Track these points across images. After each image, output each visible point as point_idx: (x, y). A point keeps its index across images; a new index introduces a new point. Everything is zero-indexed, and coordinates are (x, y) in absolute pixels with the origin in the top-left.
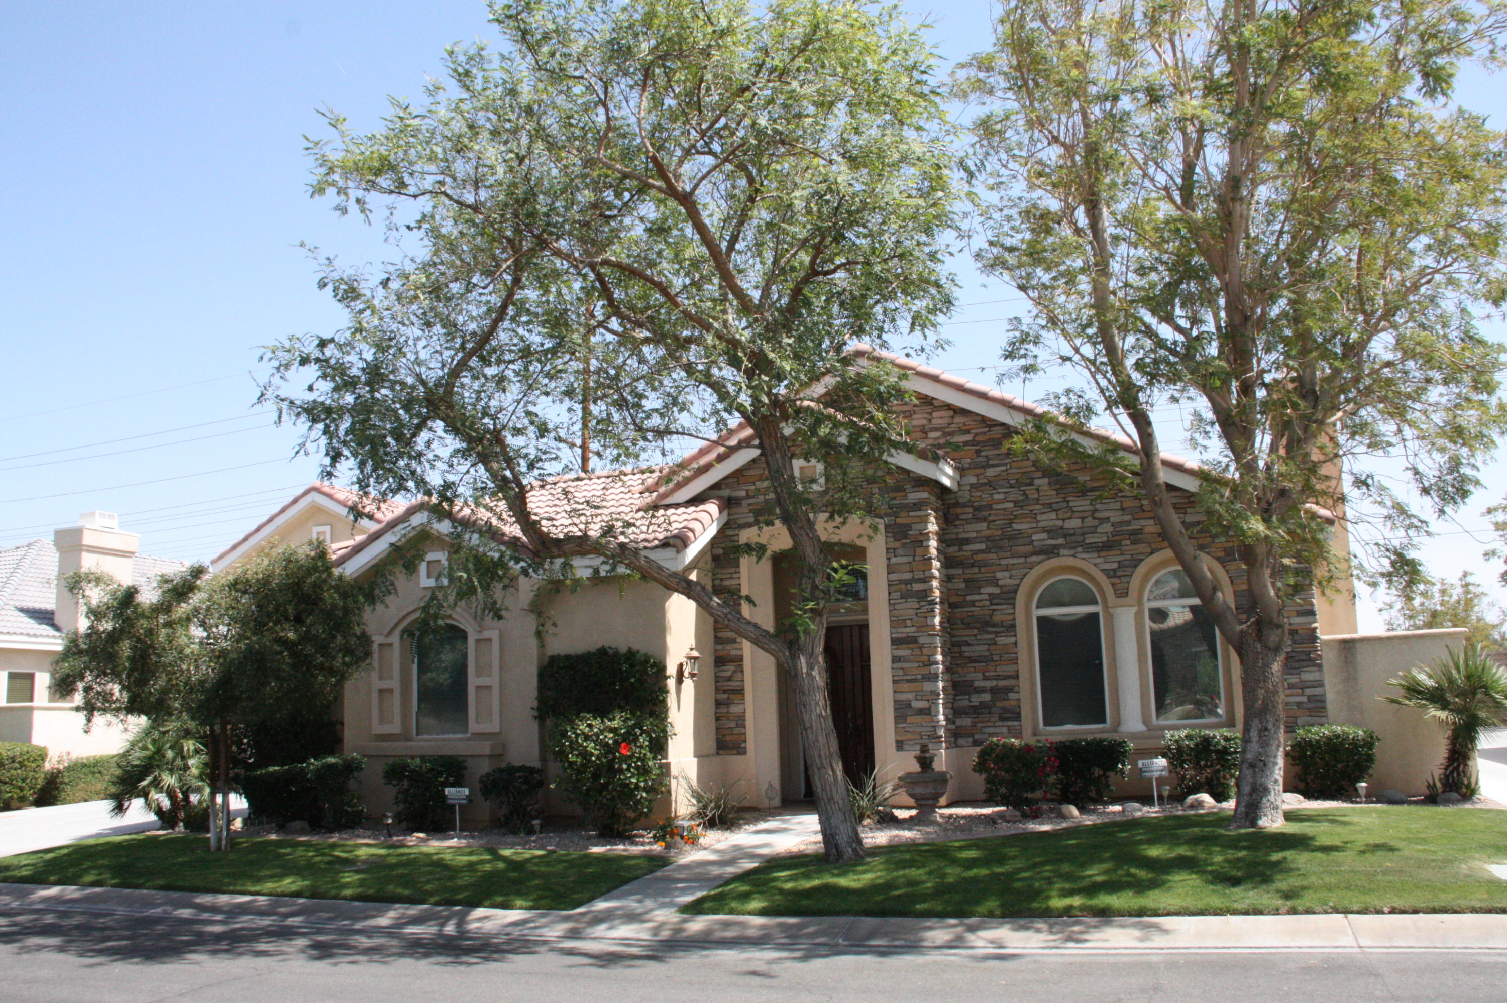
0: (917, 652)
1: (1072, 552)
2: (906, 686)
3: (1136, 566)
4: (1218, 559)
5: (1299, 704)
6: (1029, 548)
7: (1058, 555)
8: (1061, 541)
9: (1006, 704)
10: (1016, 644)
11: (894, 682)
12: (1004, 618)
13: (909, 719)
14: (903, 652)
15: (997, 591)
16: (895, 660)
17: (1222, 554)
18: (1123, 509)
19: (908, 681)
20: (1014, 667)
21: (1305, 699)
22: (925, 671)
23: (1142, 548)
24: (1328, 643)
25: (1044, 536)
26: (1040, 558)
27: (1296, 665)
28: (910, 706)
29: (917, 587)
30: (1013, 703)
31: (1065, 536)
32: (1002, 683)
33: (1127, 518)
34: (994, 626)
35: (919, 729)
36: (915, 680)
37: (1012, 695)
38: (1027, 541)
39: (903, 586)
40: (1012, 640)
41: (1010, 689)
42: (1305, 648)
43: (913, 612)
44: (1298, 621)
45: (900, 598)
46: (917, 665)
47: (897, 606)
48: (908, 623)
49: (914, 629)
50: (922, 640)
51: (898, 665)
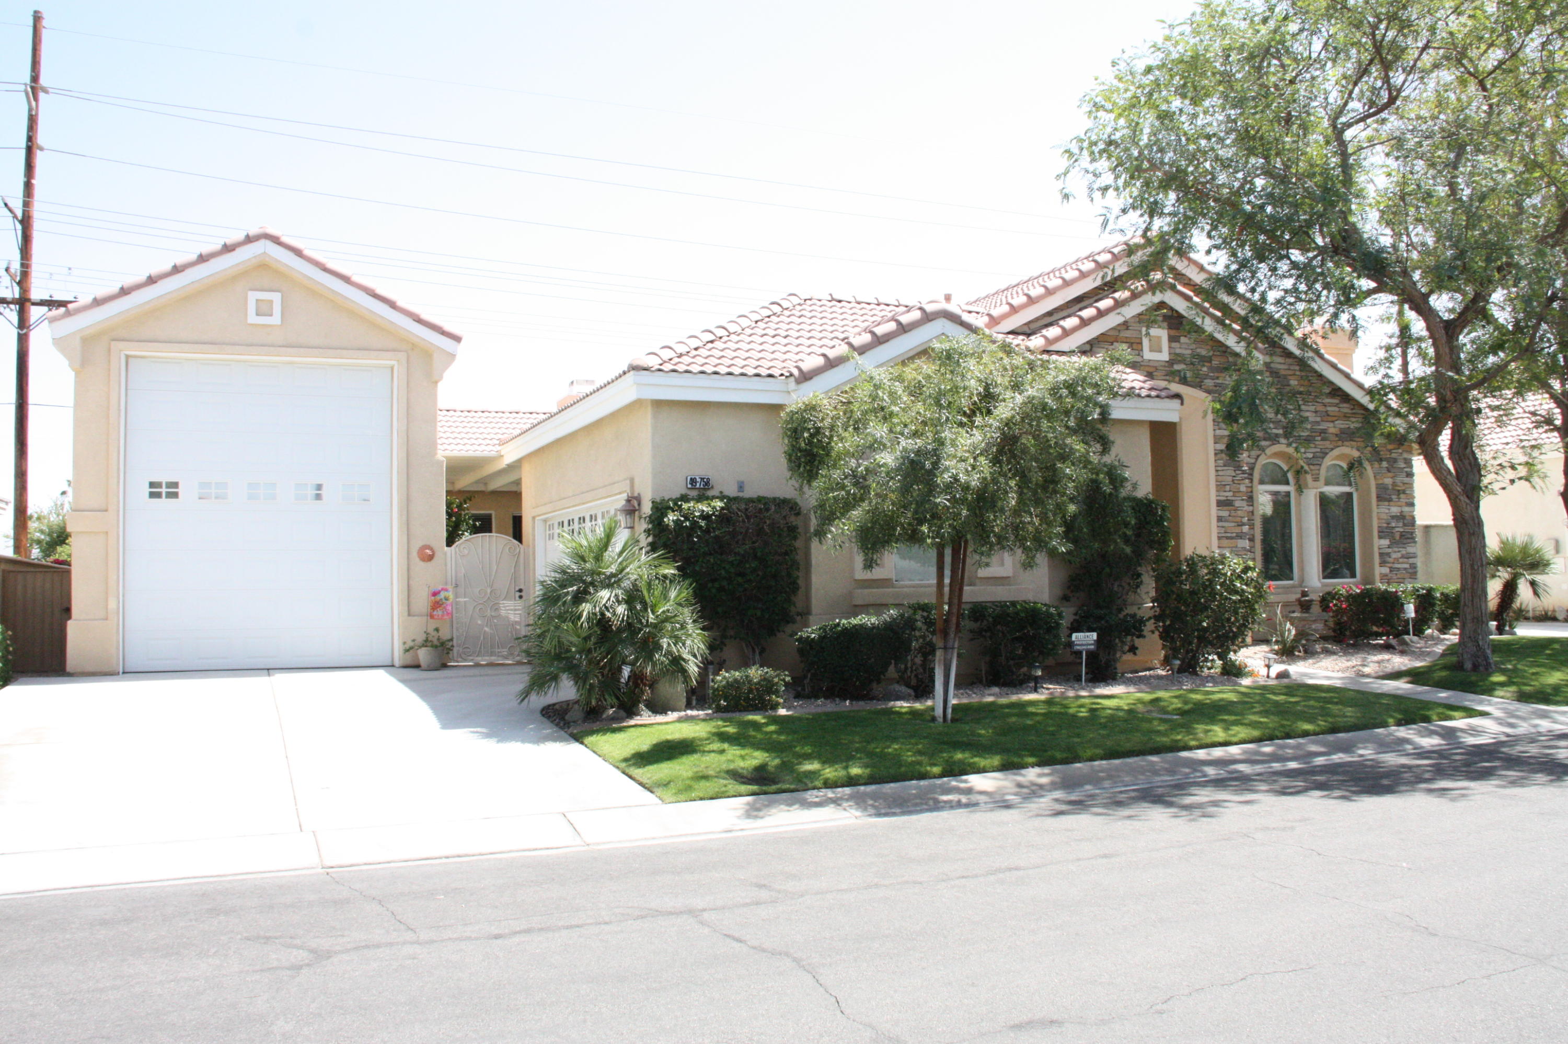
0: (1233, 513)
1: (1287, 441)
3: (1323, 458)
5: (1405, 569)
6: (1260, 434)
7: (1278, 442)
8: (1280, 431)
10: (1253, 512)
11: (1219, 538)
14: (1225, 514)
16: (1220, 519)
17: (1368, 455)
18: (1316, 412)
19: (1227, 538)
21: (1407, 566)
22: (1238, 530)
23: (1327, 444)
24: (1420, 526)
25: (1270, 425)
26: (1268, 443)
27: (1405, 541)
31: (1283, 428)
33: (1318, 419)
36: (1231, 538)
40: (1251, 509)
42: (1408, 529)
43: (1230, 479)
44: (1406, 509)
45: (1225, 466)
46: (1233, 524)
47: (1220, 473)
48: (1228, 488)
49: (1231, 494)
50: (1237, 504)
51: (1221, 524)
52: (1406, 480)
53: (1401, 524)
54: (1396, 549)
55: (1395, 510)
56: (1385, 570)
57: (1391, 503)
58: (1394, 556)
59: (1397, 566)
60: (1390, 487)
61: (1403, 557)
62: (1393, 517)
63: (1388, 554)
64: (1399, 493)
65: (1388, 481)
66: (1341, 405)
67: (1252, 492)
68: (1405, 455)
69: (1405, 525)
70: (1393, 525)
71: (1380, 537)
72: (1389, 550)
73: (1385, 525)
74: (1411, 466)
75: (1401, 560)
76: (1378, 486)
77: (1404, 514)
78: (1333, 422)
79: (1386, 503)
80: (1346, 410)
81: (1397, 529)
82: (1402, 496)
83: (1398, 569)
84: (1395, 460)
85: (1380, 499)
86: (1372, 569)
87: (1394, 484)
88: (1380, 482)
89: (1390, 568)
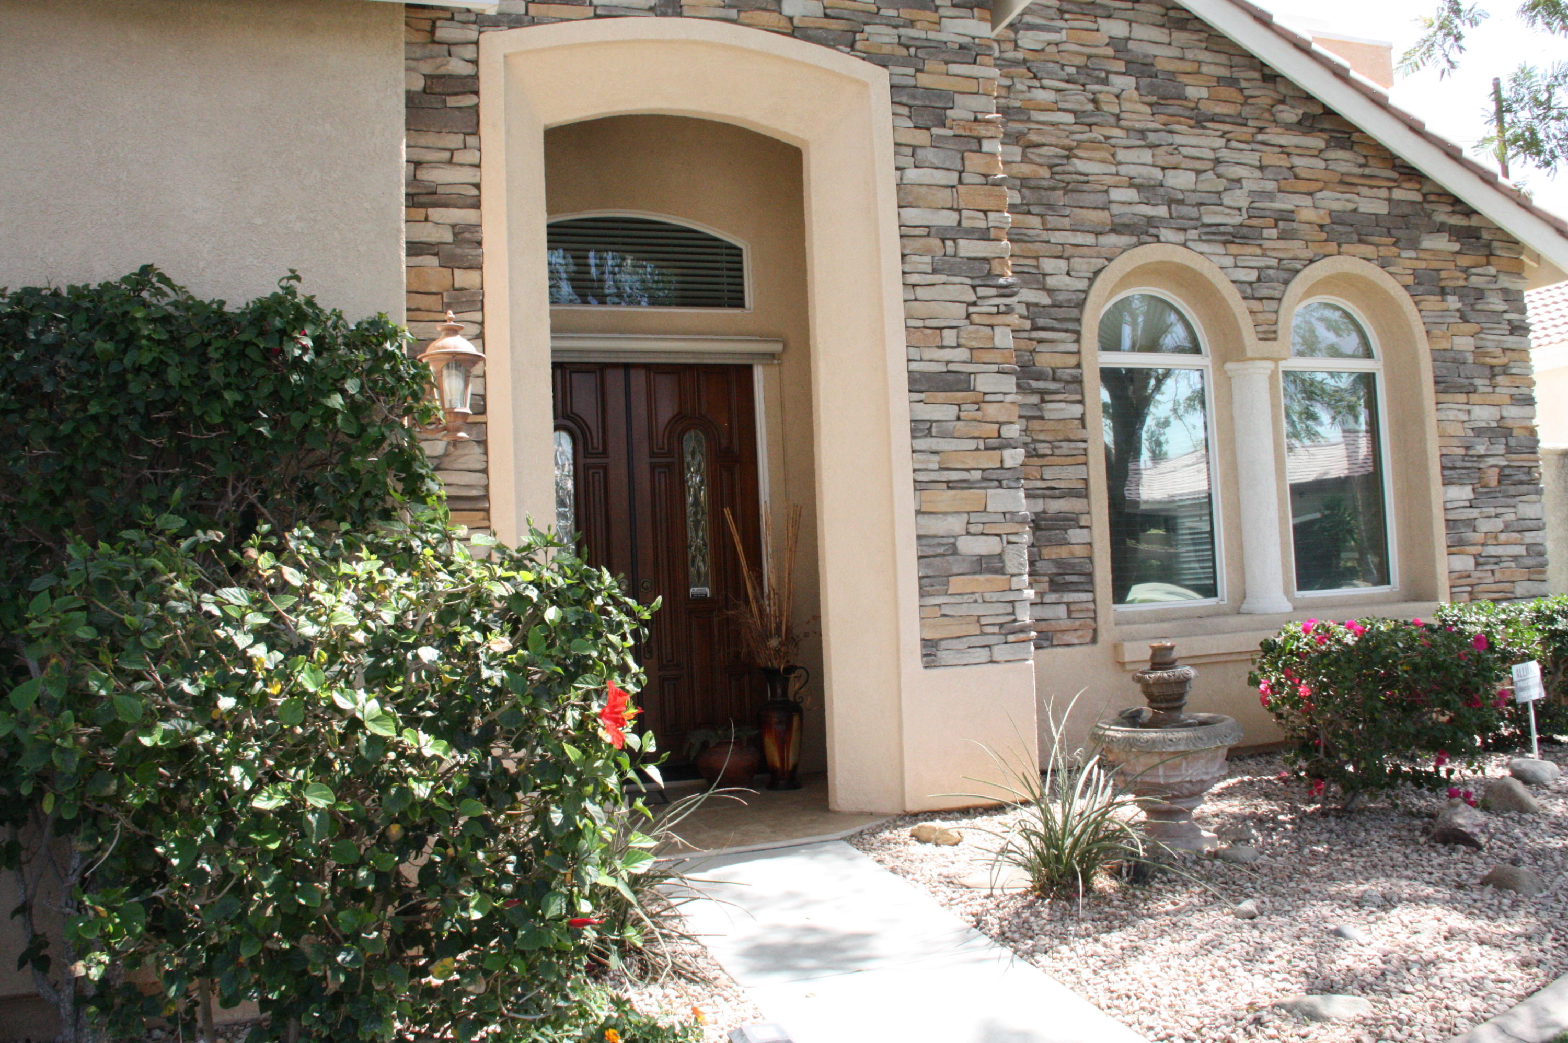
0: (969, 411)
1: (1180, 237)
2: (944, 499)
3: (1286, 283)
4: (1406, 287)
5: (1515, 558)
6: (1103, 216)
7: (1158, 239)
8: (1162, 211)
9: (1063, 552)
10: (1082, 419)
11: (919, 486)
12: (1059, 361)
13: (956, 584)
14: (940, 412)
15: (1045, 300)
16: (920, 428)
17: (1410, 280)
18: (1261, 168)
19: (950, 485)
20: (1081, 472)
21: (1520, 550)
22: (989, 460)
23: (1296, 248)
24: (1550, 452)
25: (1131, 194)
26: (1124, 240)
27: (1512, 490)
28: (954, 550)
29: (969, 248)
30: (1079, 551)
31: (1170, 202)
32: (1056, 506)
33: (1271, 186)
34: (1039, 377)
35: (979, 610)
36: (966, 485)
37: (1076, 535)
38: (1100, 199)
39: (935, 242)
40: (1077, 410)
41: (1070, 521)
42: (1519, 460)
43: (961, 310)
44: (1512, 412)
45: (935, 271)
46: (972, 444)
47: (921, 293)
48: (950, 337)
49: (962, 354)
50: (983, 383)
51: (923, 444)
52: (1512, 341)
53: (1501, 449)
54: (1492, 511)
55: (1484, 415)
56: (1464, 563)
57: (1474, 398)
58: (1485, 526)
59: (1491, 550)
60: (1470, 359)
61: (1507, 528)
62: (1479, 432)
63: (1471, 524)
64: (1492, 372)
65: (1464, 344)
66: (1331, 154)
67: (1079, 366)
68: (1505, 282)
69: (1509, 450)
70: (1481, 449)
71: (1447, 482)
72: (1474, 513)
73: (1461, 451)
74: (1523, 310)
75: (1503, 537)
76: (1438, 356)
77: (1509, 423)
78: (1311, 194)
79: (1462, 398)
80: (1343, 168)
81: (1491, 461)
82: (1500, 379)
83: (1498, 559)
84: (1480, 294)
85: (1442, 385)
86: (1430, 560)
87: (1479, 351)
88: (1445, 345)
89: (1476, 556)
